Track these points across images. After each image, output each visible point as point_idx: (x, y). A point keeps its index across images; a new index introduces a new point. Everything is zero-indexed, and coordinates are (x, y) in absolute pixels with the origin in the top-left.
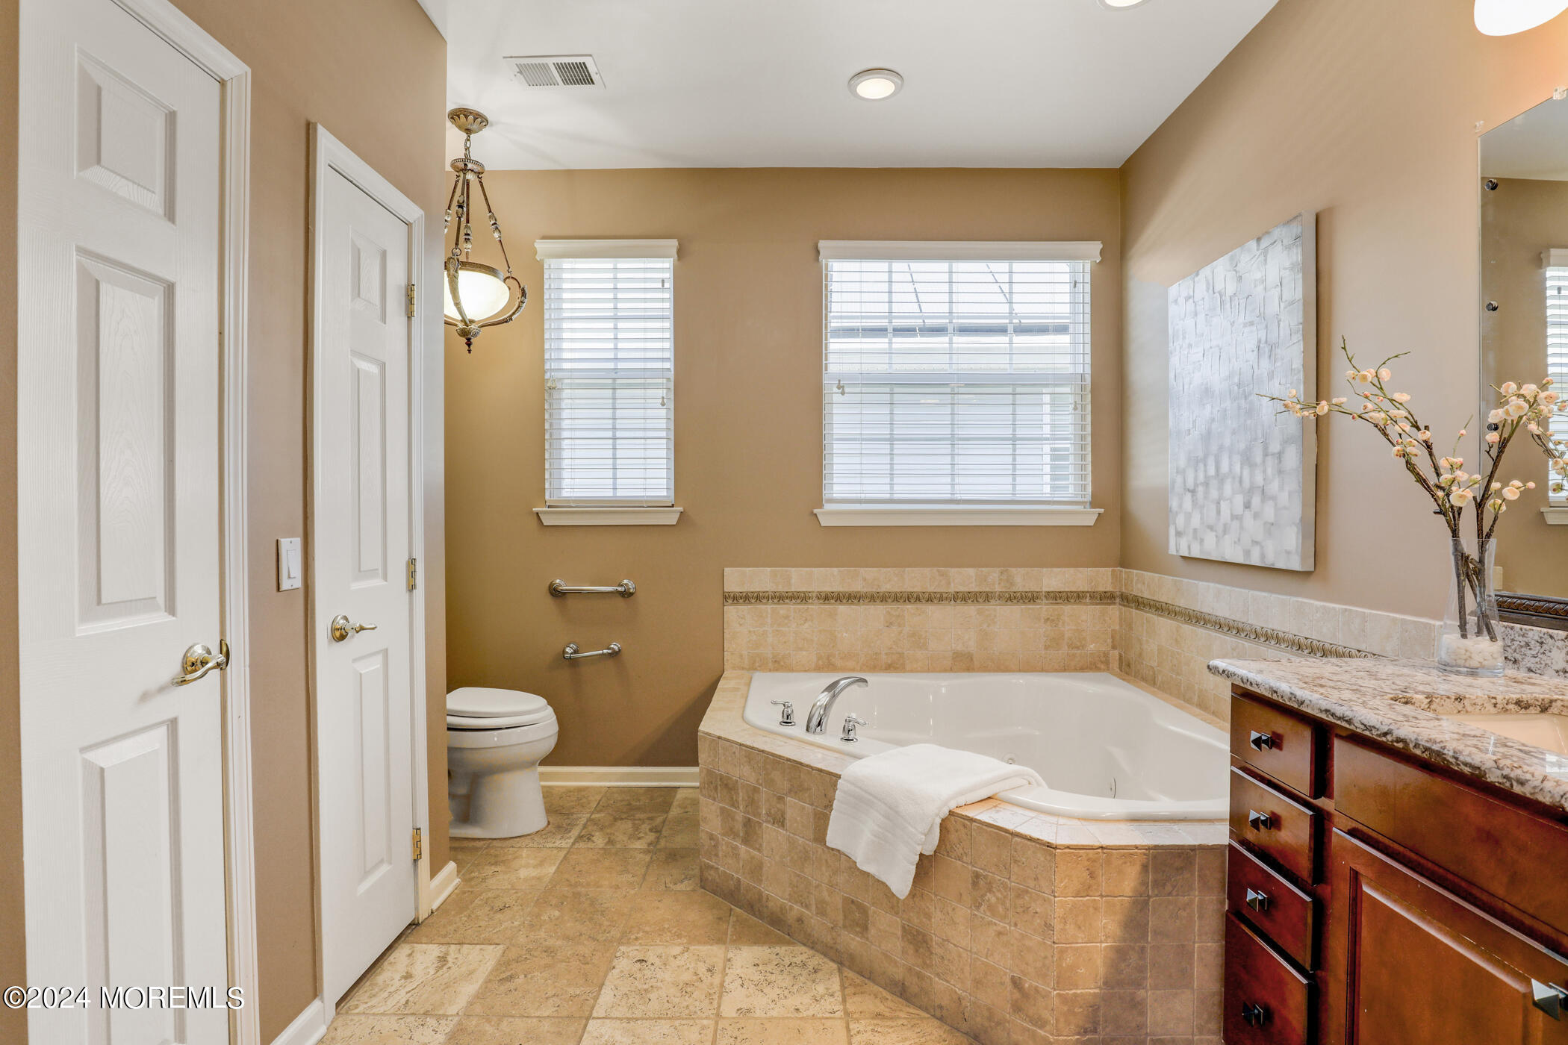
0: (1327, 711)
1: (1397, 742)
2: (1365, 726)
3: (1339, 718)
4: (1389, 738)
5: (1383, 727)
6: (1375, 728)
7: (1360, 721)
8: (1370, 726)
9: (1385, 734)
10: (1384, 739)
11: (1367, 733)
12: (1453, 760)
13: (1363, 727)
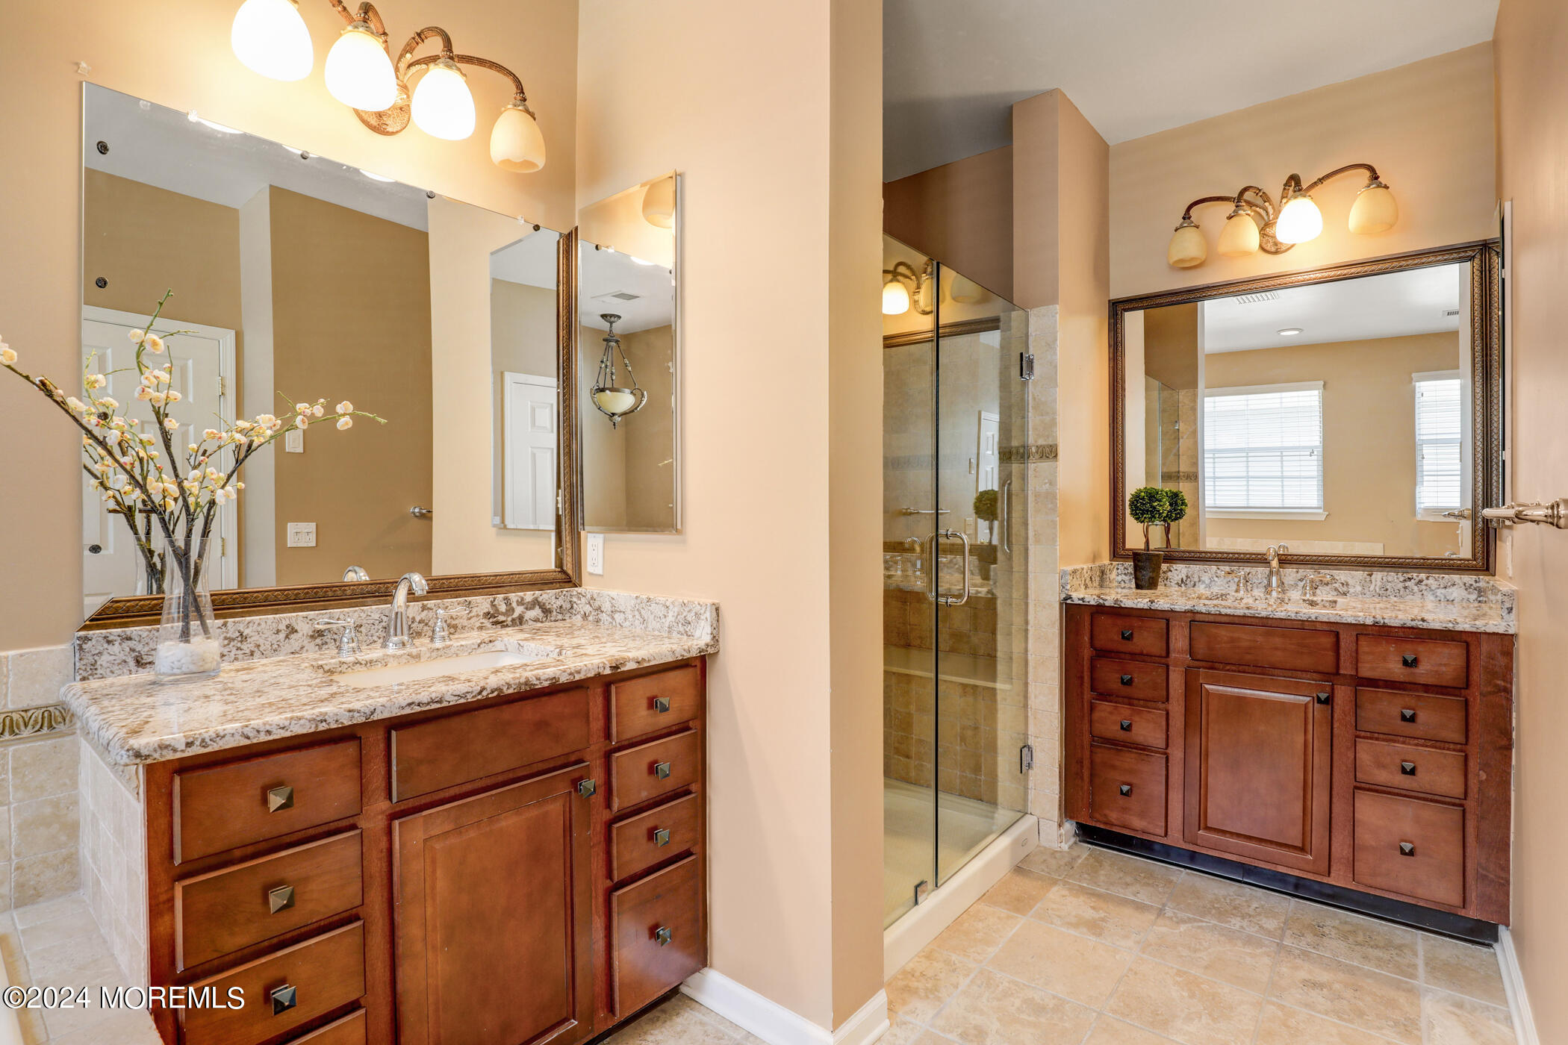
0: (410, 704)
1: (492, 692)
2: (459, 696)
3: (428, 704)
4: (485, 693)
5: (475, 688)
6: (468, 693)
7: (452, 695)
8: (463, 694)
9: (480, 693)
10: (479, 697)
11: (462, 701)
12: (537, 682)
13: (456, 698)
